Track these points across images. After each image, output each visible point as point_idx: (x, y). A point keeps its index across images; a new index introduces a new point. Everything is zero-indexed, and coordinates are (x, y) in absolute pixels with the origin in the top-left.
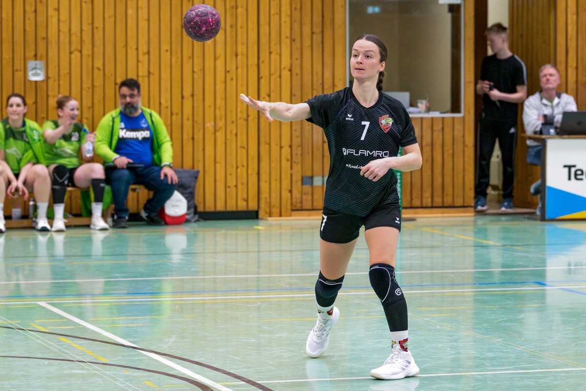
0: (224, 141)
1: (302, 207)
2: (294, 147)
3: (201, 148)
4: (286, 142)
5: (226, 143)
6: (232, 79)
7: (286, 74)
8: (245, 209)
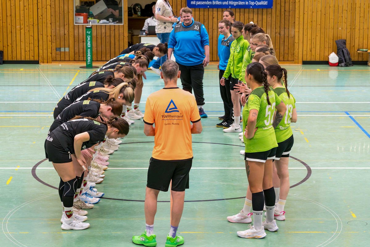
0: (24, 33)
1: (56, 60)
2: (52, 36)
3: (15, 36)
4: (49, 34)
5: (25, 34)
6: (27, 9)
7: (49, 7)
8: (33, 60)
